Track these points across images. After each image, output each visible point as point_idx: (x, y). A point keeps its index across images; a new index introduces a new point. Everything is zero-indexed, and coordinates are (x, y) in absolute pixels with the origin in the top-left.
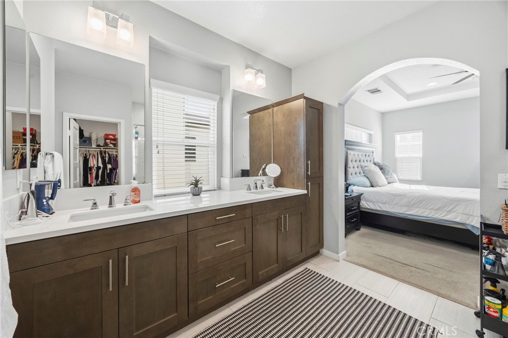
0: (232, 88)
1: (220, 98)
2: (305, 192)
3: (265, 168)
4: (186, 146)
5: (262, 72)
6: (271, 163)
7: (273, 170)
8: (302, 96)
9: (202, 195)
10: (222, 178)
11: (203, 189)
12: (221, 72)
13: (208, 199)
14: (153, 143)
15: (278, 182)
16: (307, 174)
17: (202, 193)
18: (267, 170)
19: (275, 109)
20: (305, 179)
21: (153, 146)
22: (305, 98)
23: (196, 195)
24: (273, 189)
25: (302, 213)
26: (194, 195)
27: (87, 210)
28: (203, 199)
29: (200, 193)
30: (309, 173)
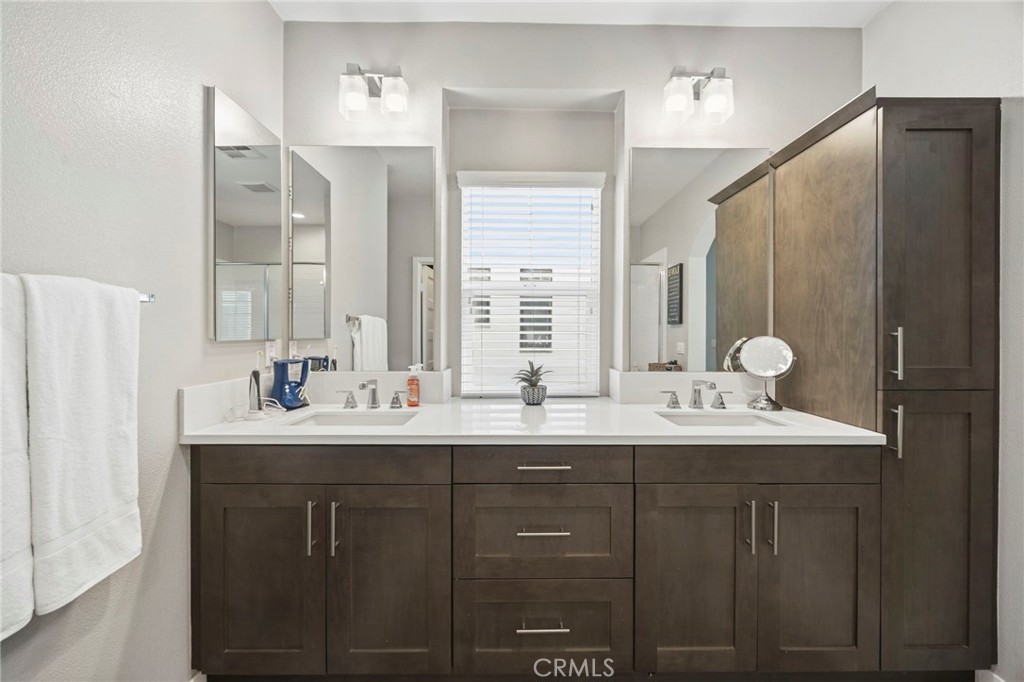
0: (629, 143)
1: (607, 179)
2: (880, 439)
3: (739, 350)
4: (521, 297)
5: (722, 76)
6: (764, 333)
7: (769, 356)
8: (870, 100)
9: (547, 405)
10: (611, 370)
11: (548, 392)
12: (613, 114)
13: (583, 415)
14: (463, 294)
15: (788, 393)
16: (889, 376)
17: (546, 400)
18: (744, 357)
19: (782, 170)
20: (880, 395)
21: (463, 300)
22: (882, 102)
23: (534, 404)
24: (762, 413)
25: (857, 509)
26: (528, 404)
27: (338, 408)
28: (549, 415)
29: (543, 399)
30: (900, 373)
